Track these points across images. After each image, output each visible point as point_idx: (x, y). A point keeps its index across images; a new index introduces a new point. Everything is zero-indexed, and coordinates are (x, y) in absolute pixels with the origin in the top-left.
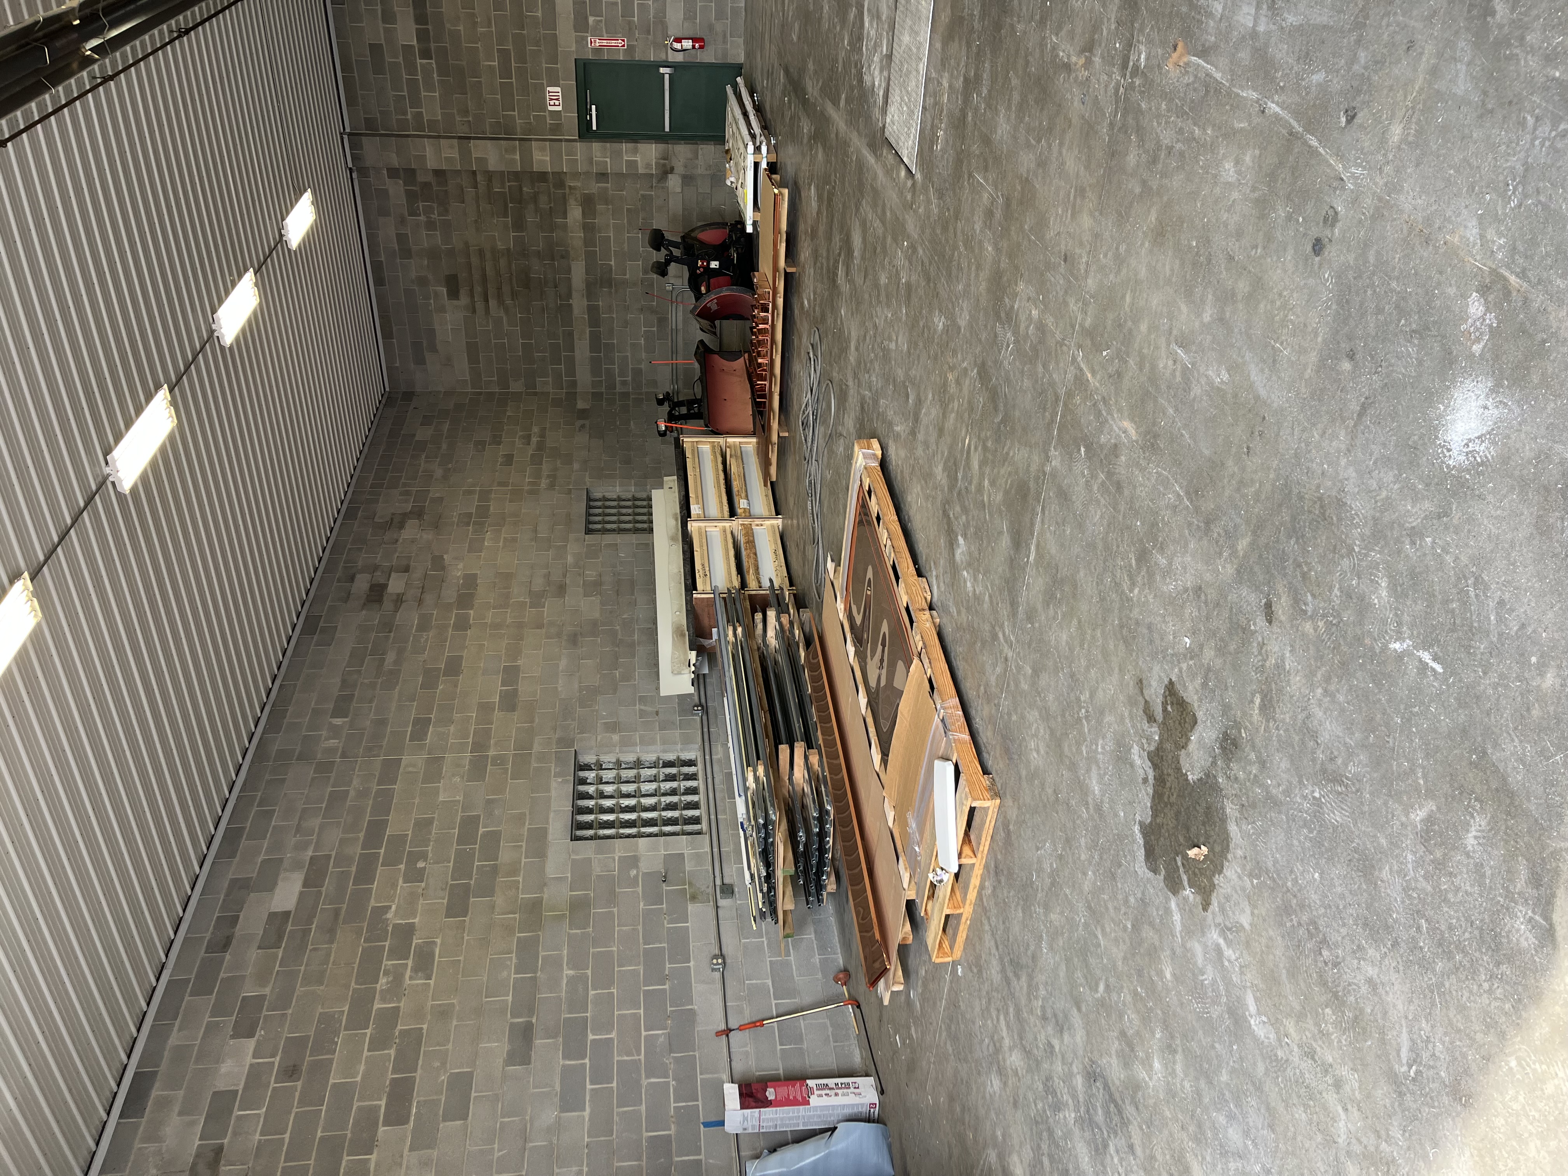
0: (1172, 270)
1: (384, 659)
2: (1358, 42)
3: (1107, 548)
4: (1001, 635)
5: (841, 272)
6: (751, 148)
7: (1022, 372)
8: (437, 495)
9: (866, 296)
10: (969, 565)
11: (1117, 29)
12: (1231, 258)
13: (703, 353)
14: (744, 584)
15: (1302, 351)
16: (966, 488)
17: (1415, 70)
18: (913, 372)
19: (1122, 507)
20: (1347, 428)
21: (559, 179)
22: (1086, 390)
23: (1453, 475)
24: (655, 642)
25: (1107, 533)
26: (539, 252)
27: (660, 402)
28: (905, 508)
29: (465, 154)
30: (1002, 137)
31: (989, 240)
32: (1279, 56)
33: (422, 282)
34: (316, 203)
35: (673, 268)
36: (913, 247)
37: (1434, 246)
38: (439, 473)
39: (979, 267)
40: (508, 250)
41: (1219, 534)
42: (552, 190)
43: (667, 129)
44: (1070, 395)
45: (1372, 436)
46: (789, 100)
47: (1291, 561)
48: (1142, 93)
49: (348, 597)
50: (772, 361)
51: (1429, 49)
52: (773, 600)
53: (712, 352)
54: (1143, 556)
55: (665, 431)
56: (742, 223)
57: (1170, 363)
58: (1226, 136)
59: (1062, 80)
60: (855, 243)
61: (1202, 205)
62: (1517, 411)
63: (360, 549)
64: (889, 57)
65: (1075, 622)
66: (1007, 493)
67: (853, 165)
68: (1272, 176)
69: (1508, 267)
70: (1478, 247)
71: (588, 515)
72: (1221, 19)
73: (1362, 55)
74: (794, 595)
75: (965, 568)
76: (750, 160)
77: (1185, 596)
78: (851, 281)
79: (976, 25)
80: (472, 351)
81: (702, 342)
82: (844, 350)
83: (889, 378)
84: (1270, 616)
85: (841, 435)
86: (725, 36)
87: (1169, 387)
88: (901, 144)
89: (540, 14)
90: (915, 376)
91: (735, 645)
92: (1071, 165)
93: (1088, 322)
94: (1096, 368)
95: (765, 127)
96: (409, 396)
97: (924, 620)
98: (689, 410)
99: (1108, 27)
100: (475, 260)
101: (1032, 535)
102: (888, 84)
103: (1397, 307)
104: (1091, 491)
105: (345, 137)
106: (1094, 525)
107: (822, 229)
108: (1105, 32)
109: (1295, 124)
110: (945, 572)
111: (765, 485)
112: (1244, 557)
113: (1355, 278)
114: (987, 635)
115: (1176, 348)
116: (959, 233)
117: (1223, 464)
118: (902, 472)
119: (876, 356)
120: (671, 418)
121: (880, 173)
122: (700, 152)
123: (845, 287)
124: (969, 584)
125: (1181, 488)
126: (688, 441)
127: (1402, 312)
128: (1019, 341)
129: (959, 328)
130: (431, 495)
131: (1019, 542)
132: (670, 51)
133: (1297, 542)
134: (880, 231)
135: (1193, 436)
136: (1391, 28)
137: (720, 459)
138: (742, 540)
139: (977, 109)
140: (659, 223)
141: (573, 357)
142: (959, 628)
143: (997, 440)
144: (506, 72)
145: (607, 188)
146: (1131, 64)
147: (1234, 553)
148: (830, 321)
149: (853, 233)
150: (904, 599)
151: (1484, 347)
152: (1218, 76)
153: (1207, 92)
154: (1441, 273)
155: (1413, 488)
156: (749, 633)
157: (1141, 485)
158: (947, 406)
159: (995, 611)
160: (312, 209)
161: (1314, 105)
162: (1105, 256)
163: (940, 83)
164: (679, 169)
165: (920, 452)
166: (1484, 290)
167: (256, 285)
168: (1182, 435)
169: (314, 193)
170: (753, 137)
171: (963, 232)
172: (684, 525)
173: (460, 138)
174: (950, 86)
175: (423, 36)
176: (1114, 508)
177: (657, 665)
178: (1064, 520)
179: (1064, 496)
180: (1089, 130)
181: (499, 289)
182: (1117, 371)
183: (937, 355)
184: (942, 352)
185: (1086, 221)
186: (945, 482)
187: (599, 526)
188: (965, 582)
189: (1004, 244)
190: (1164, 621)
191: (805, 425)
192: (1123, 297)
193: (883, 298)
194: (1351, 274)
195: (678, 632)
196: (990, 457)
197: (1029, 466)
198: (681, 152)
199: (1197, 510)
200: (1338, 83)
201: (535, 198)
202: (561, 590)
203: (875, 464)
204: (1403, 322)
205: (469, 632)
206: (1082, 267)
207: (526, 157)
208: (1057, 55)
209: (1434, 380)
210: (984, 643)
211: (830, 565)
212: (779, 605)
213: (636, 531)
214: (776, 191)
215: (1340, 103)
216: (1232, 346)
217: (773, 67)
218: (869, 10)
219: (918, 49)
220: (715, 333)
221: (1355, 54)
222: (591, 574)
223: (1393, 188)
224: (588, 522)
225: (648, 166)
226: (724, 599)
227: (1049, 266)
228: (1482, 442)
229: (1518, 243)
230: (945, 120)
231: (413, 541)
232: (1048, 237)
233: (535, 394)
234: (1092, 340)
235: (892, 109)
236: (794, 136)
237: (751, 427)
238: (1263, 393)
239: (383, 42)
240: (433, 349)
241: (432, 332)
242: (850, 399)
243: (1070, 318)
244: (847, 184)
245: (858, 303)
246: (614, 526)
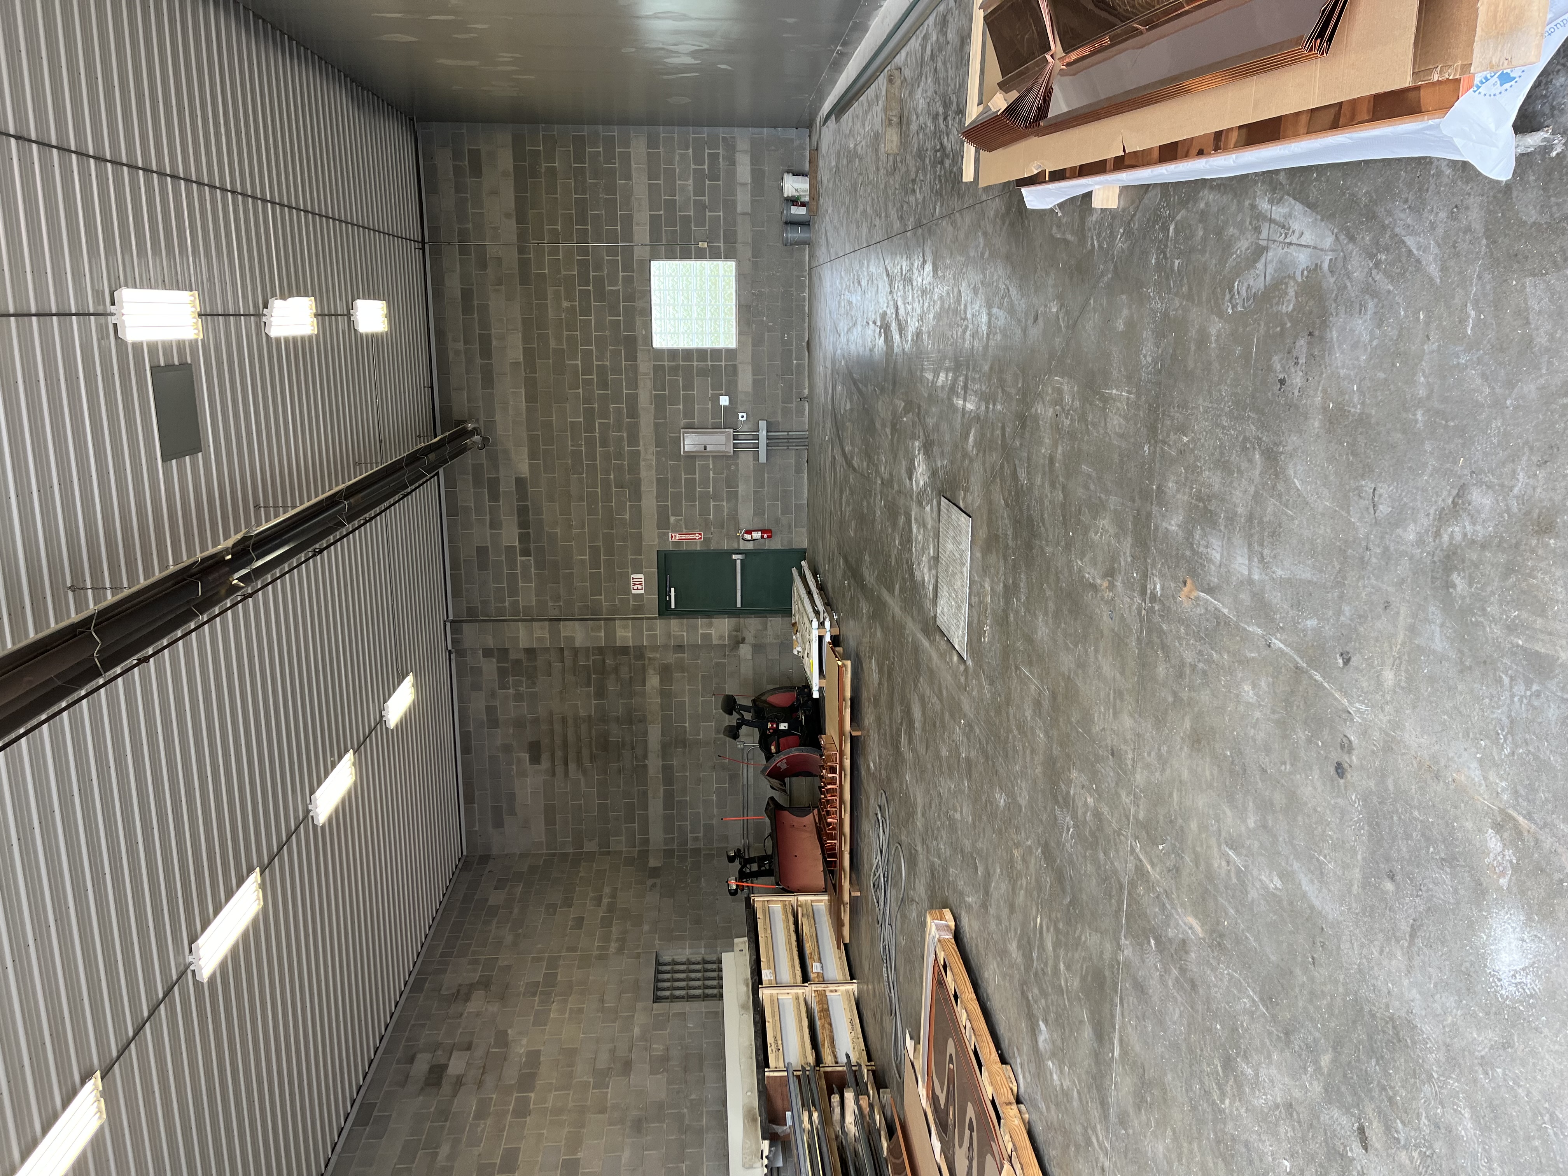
0: (1212, 775)
1: (437, 1154)
2: (1341, 597)
3: (1191, 1051)
4: (1094, 1140)
5: (904, 740)
6: (815, 624)
7: (1085, 857)
8: (506, 963)
9: (929, 766)
10: (1053, 1055)
11: (1132, 561)
12: (1264, 771)
13: (774, 809)
14: (819, 1060)
15: (1345, 867)
16: (1043, 970)
17: (1395, 626)
18: (979, 845)
19: (1200, 1007)
20: (1402, 948)
21: (640, 652)
22: (1148, 881)
23: (1508, 1006)
24: (724, 1128)
25: (1189, 1034)
26: (618, 717)
27: (731, 859)
28: (983, 985)
29: (555, 634)
30: (1042, 638)
31: (1040, 728)
32: (1275, 601)
33: (507, 749)
34: (416, 685)
35: (744, 729)
36: (969, 725)
37: (1444, 782)
38: (509, 938)
39: (1033, 751)
40: (590, 716)
41: (1300, 1047)
42: (633, 661)
43: (739, 605)
44: (1133, 884)
45: (1427, 959)
46: (848, 583)
47: (1376, 1083)
48: (1162, 616)
49: (406, 1081)
50: (841, 820)
51: (1404, 610)
52: (850, 1078)
53: (781, 808)
54: (1228, 1064)
55: (736, 890)
56: (808, 687)
57: (1224, 863)
58: (1240, 662)
59: (1090, 597)
60: (916, 715)
61: (1230, 720)
62: (1552, 946)
63: (424, 1025)
64: (936, 559)
65: (1169, 1132)
66: (1083, 979)
67: (910, 645)
68: (1288, 703)
69: (1514, 807)
70: (1483, 787)
71: (657, 980)
72: (1220, 565)
73: (1346, 609)
74: (874, 1072)
75: (1050, 1058)
76: (815, 634)
77: (1277, 1113)
78: (914, 750)
79: (1010, 543)
80: (550, 813)
81: (772, 798)
82: (911, 815)
83: (956, 848)
84: (1365, 1144)
85: (913, 900)
86: (790, 527)
87: (1226, 888)
88: (952, 633)
89: (627, 517)
90: (982, 849)
91: (811, 1133)
92: (1107, 669)
93: (1141, 816)
94: (1155, 860)
95: (828, 604)
96: (485, 859)
97: (1011, 1114)
98: (759, 867)
99: (1125, 559)
100: (557, 727)
101: (1114, 1028)
102: (937, 582)
103: (1423, 835)
104: (1166, 986)
105: (448, 624)
106: (1175, 1023)
107: (884, 699)
108: (1123, 563)
109: (1298, 659)
110: (1029, 1061)
111: (839, 947)
112: (1329, 1075)
113: (1380, 803)
114: (1080, 1139)
115: (1228, 850)
116: (1011, 717)
117: (1291, 973)
118: (977, 946)
119: (943, 824)
120: (742, 876)
121: (935, 655)
122: (769, 624)
123: (909, 756)
124: (1055, 1077)
125: (1255, 993)
126: (758, 900)
127: (1429, 840)
128: (1078, 826)
129: (1020, 806)
130: (500, 963)
131: (1101, 1034)
132: (741, 541)
133: (1377, 1063)
134: (938, 707)
135: (1257, 939)
136: (1367, 589)
137: (791, 919)
138: (816, 1008)
139: (1017, 613)
140: (730, 689)
141: (647, 815)
142: (1049, 1127)
143: (1068, 923)
144: (595, 563)
145: (684, 658)
146: (1149, 591)
147: (1318, 1069)
148: (896, 785)
149: (913, 706)
150: (988, 1091)
151: (1510, 879)
152: (1226, 611)
153: (1218, 623)
154: (1456, 808)
155: (1474, 1015)
156: (826, 1119)
157: (1215, 986)
158: (1015, 882)
159: (1085, 1111)
160: (412, 690)
161: (1313, 645)
162: (1149, 754)
163: (982, 586)
164: (750, 638)
165: (993, 926)
166: (1499, 828)
167: (354, 764)
168: (1247, 938)
169: (416, 676)
170: (817, 613)
171: (1015, 717)
172: (755, 992)
173: (551, 620)
174: (992, 589)
175: (524, 538)
176: (1192, 1008)
177: (726, 1156)
178: (1144, 1016)
179: (1140, 988)
180: (1119, 643)
181: (579, 752)
182: (1175, 866)
183: (1001, 830)
184: (1006, 828)
185: (1127, 722)
186: (1020, 960)
187: (667, 993)
188: (1051, 1074)
189: (1055, 733)
190: (1260, 1140)
191: (876, 886)
192: (1171, 795)
193: (945, 768)
194: (1375, 800)
195: (749, 1117)
196: (1063, 939)
197: (1102, 953)
198: (752, 624)
199: (1274, 1017)
200: (1330, 629)
201: (616, 669)
202: (627, 1066)
203: (949, 936)
204: (1431, 849)
205: (528, 1119)
206: (1129, 762)
207: (611, 634)
208: (1084, 577)
209: (1471, 909)
210: (1078, 1147)
211: (909, 1043)
212: (857, 1084)
213: (706, 997)
214: (840, 663)
215: (1335, 647)
216: (1279, 853)
217: (834, 554)
218: (916, 519)
219: (961, 555)
220: (785, 791)
221: (1341, 607)
222: (658, 1048)
223: (1397, 725)
224: (657, 989)
225: (721, 637)
226: (798, 1077)
227: (1098, 759)
228: (1527, 974)
229: (1519, 787)
230: (990, 617)
231: (478, 1014)
232: (1094, 731)
233: (608, 853)
234: (1147, 833)
235: (942, 602)
236: (854, 613)
237: (821, 883)
238: (1317, 903)
239: (489, 545)
240: (512, 812)
241: (512, 797)
242: (920, 864)
243: (1124, 809)
244: (905, 661)
245: (922, 772)
246: (683, 993)
